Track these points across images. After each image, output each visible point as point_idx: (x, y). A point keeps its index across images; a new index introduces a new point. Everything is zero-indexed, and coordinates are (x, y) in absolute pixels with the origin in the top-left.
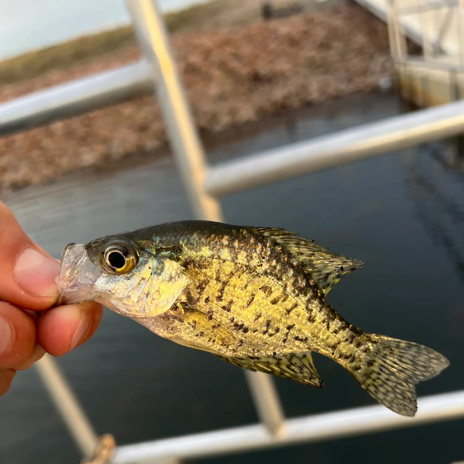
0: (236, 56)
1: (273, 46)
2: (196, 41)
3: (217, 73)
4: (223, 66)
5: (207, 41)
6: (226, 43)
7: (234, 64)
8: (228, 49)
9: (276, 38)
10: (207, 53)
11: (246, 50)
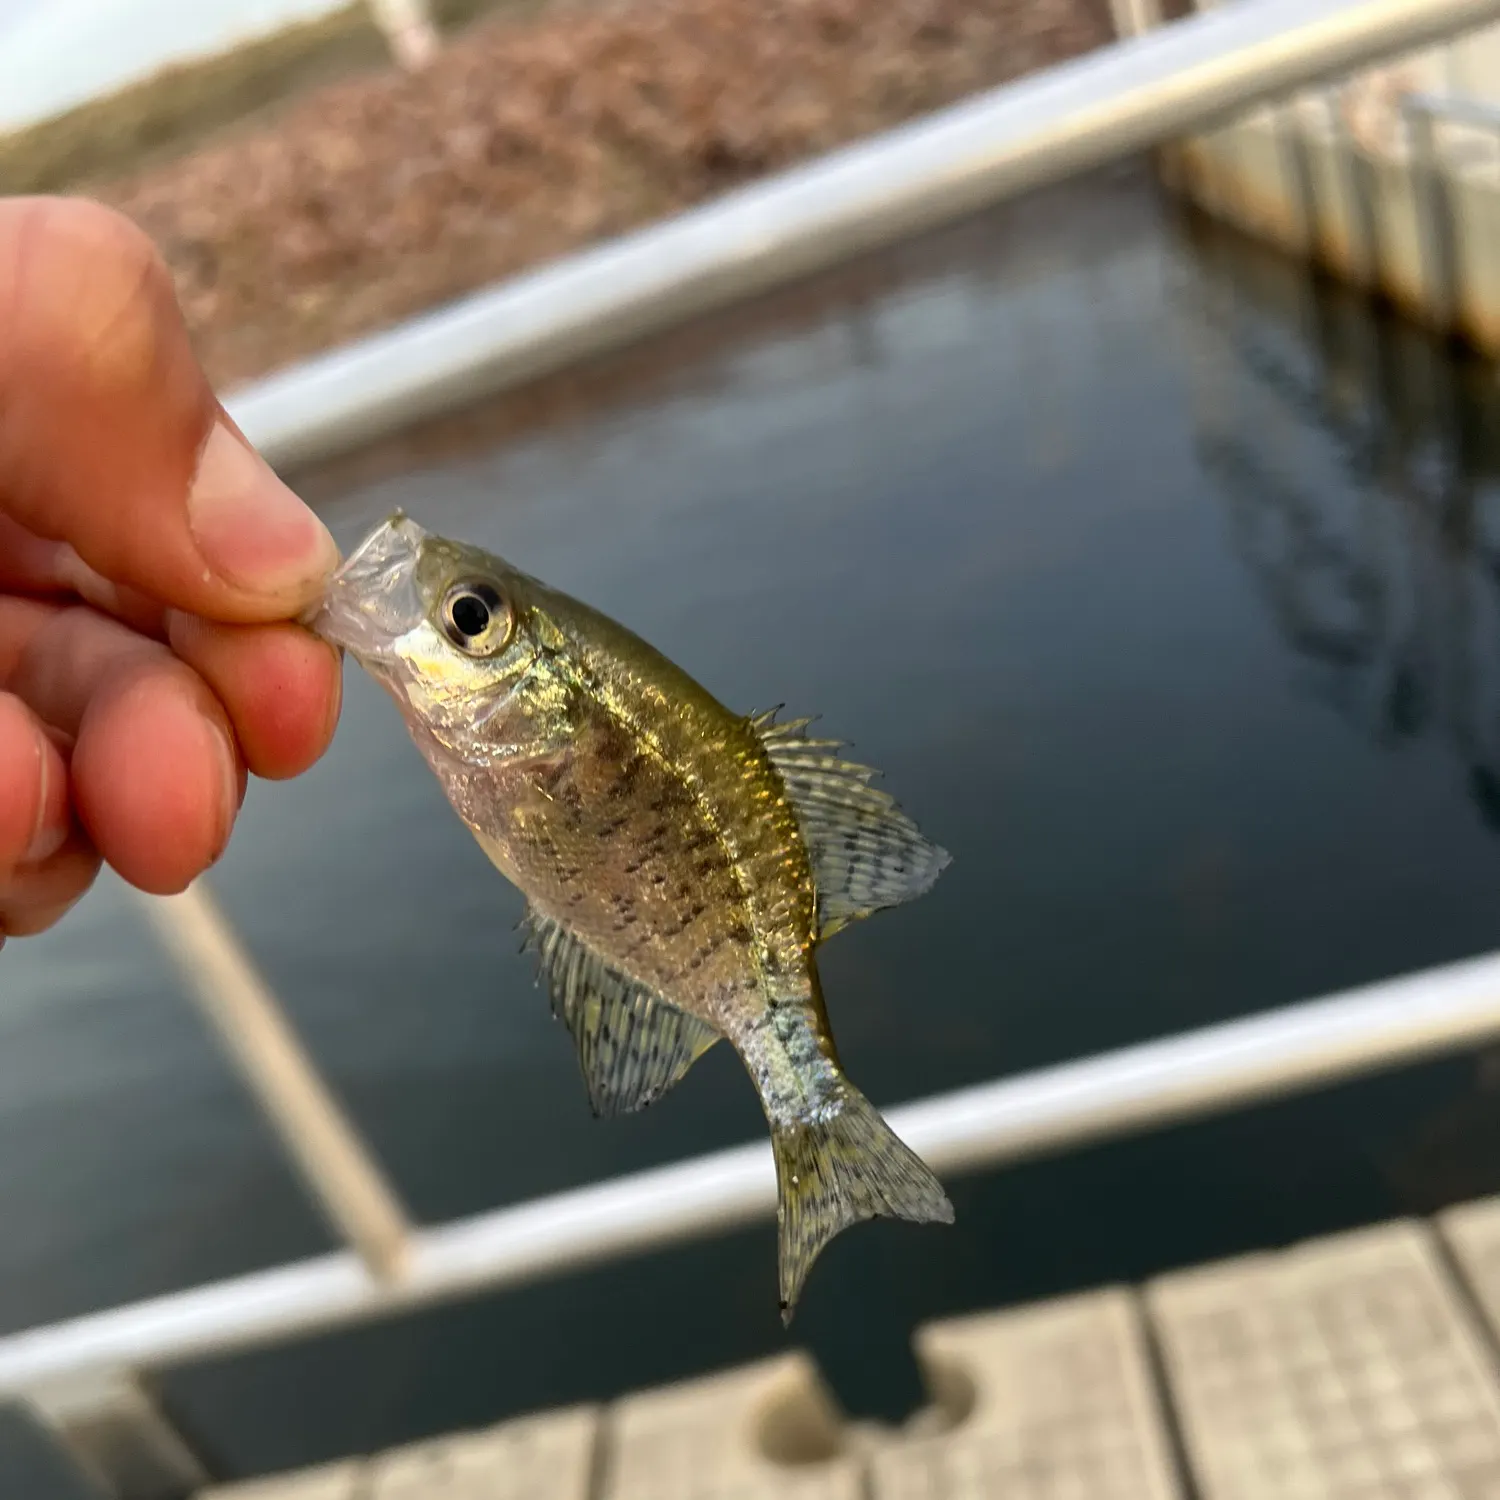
0: (651, 91)
1: (770, 47)
2: (523, 51)
3: (591, 153)
4: (609, 127)
5: (556, 50)
6: (619, 47)
7: (646, 119)
8: (627, 69)
9: (781, 20)
10: (557, 89)
11: (684, 68)
